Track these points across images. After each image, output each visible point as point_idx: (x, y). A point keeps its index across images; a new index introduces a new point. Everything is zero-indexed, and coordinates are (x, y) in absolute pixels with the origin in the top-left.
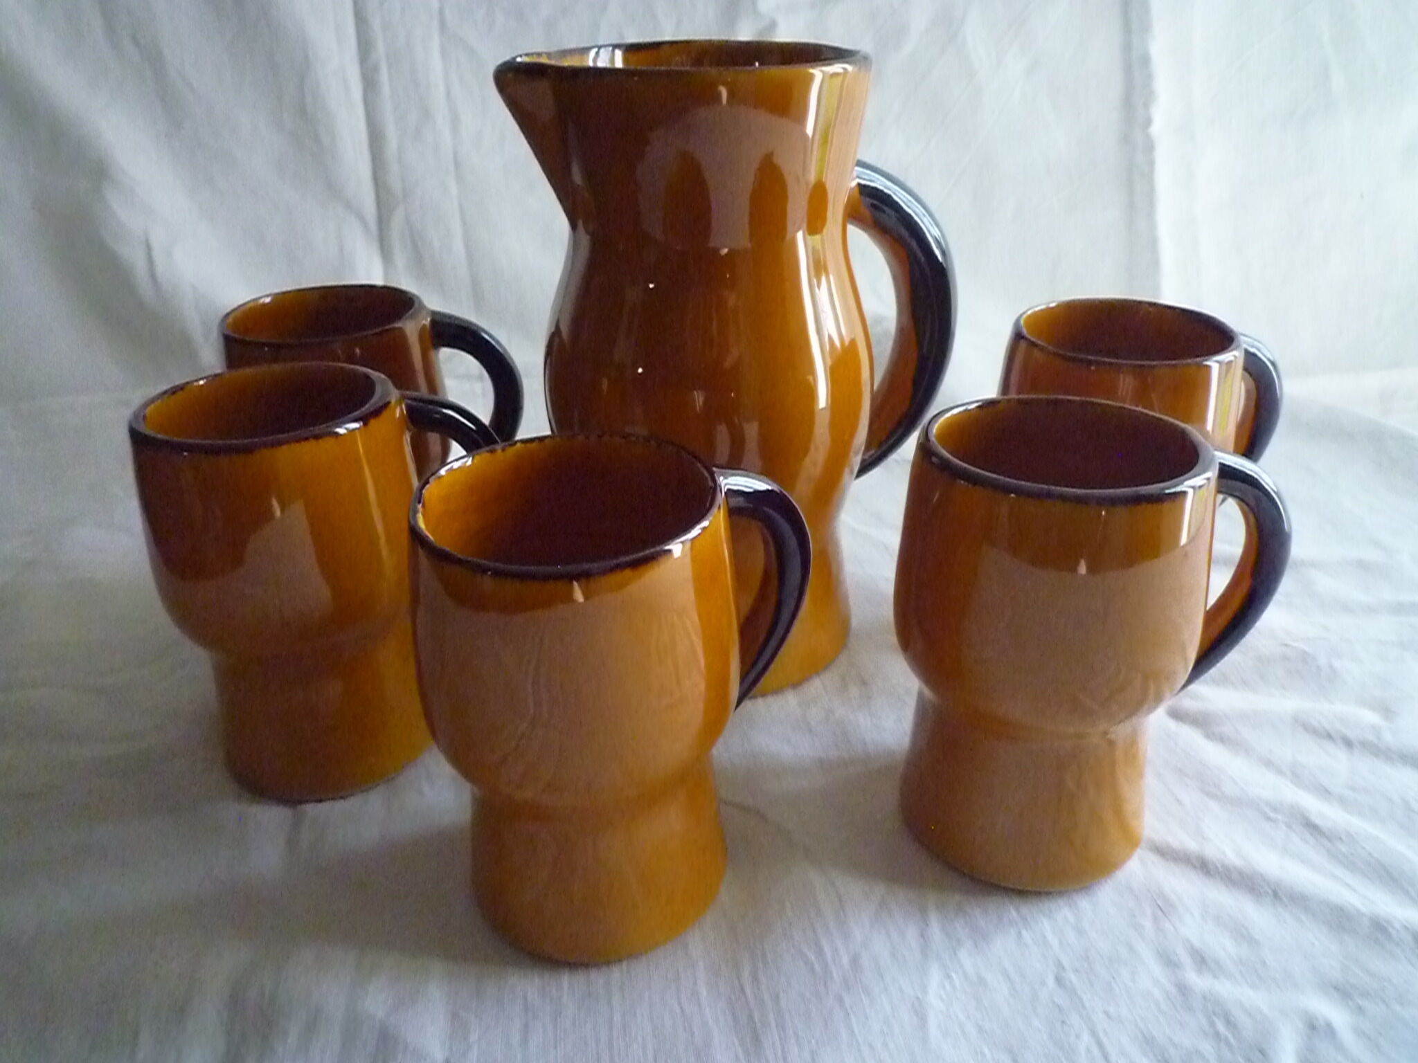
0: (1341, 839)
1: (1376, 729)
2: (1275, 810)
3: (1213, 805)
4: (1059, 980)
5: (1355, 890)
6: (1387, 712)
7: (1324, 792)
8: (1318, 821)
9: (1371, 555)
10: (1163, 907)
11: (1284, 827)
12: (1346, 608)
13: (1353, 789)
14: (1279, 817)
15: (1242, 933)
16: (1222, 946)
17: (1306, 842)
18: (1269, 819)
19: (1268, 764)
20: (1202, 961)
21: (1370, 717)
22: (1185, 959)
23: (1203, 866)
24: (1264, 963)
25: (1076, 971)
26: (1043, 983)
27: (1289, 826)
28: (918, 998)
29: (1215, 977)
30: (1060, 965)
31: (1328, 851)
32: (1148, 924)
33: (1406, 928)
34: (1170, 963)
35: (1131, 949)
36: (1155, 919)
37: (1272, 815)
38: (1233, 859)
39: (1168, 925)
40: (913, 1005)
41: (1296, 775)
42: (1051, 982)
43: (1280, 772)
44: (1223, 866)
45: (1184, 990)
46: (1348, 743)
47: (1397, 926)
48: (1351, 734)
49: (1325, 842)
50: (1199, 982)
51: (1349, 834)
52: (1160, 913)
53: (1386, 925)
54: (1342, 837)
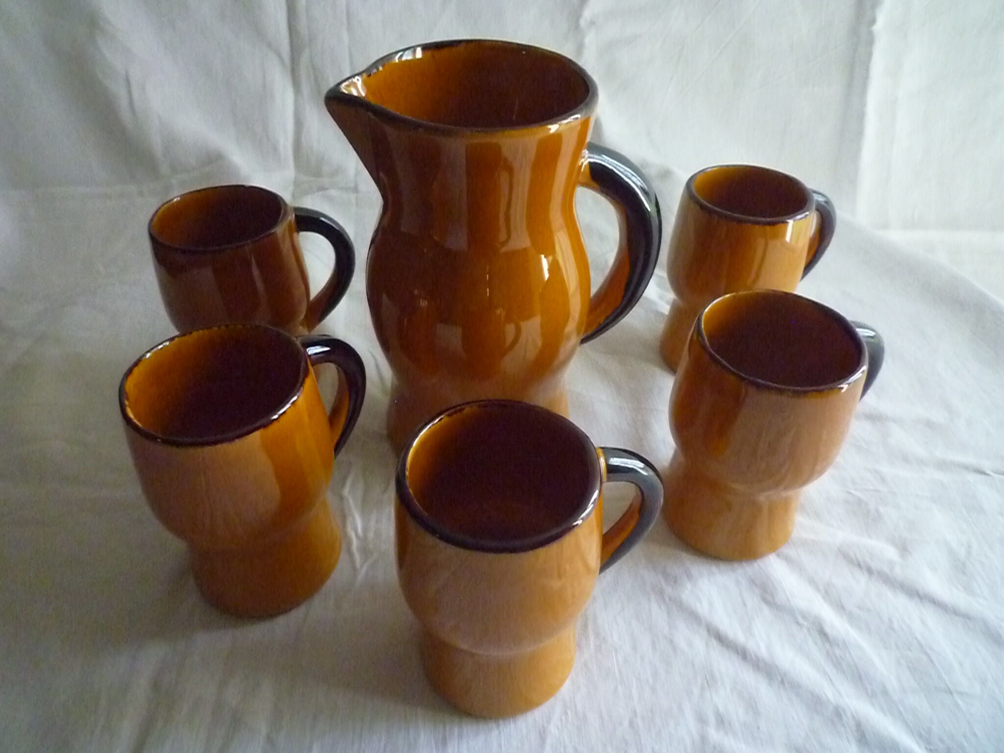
0: (838, 645)
1: (891, 564)
2: (804, 617)
3: (766, 609)
4: (631, 724)
5: (833, 684)
6: (904, 549)
7: (840, 607)
8: (828, 630)
9: (938, 416)
10: (710, 680)
11: (805, 631)
12: (906, 459)
13: (860, 608)
14: (805, 623)
15: (752, 706)
16: (737, 712)
17: (816, 644)
18: (798, 623)
19: (812, 582)
20: (722, 722)
21: (891, 553)
22: (712, 720)
23: (743, 654)
24: (758, 728)
25: (643, 718)
26: (621, 724)
27: (809, 630)
28: (543, 726)
29: (726, 733)
30: (635, 713)
31: (828, 652)
32: (696, 691)
33: (853, 717)
34: (701, 719)
35: (681, 709)
36: (702, 688)
37: (801, 621)
38: (763, 652)
39: (708, 695)
40: (540, 731)
41: (828, 593)
42: (626, 723)
43: (818, 589)
44: (757, 657)
45: (704, 739)
46: (870, 571)
47: (849, 714)
48: (873, 565)
49: (828, 646)
50: (714, 735)
51: (844, 643)
52: (706, 685)
53: (842, 712)
54: (840, 644)
